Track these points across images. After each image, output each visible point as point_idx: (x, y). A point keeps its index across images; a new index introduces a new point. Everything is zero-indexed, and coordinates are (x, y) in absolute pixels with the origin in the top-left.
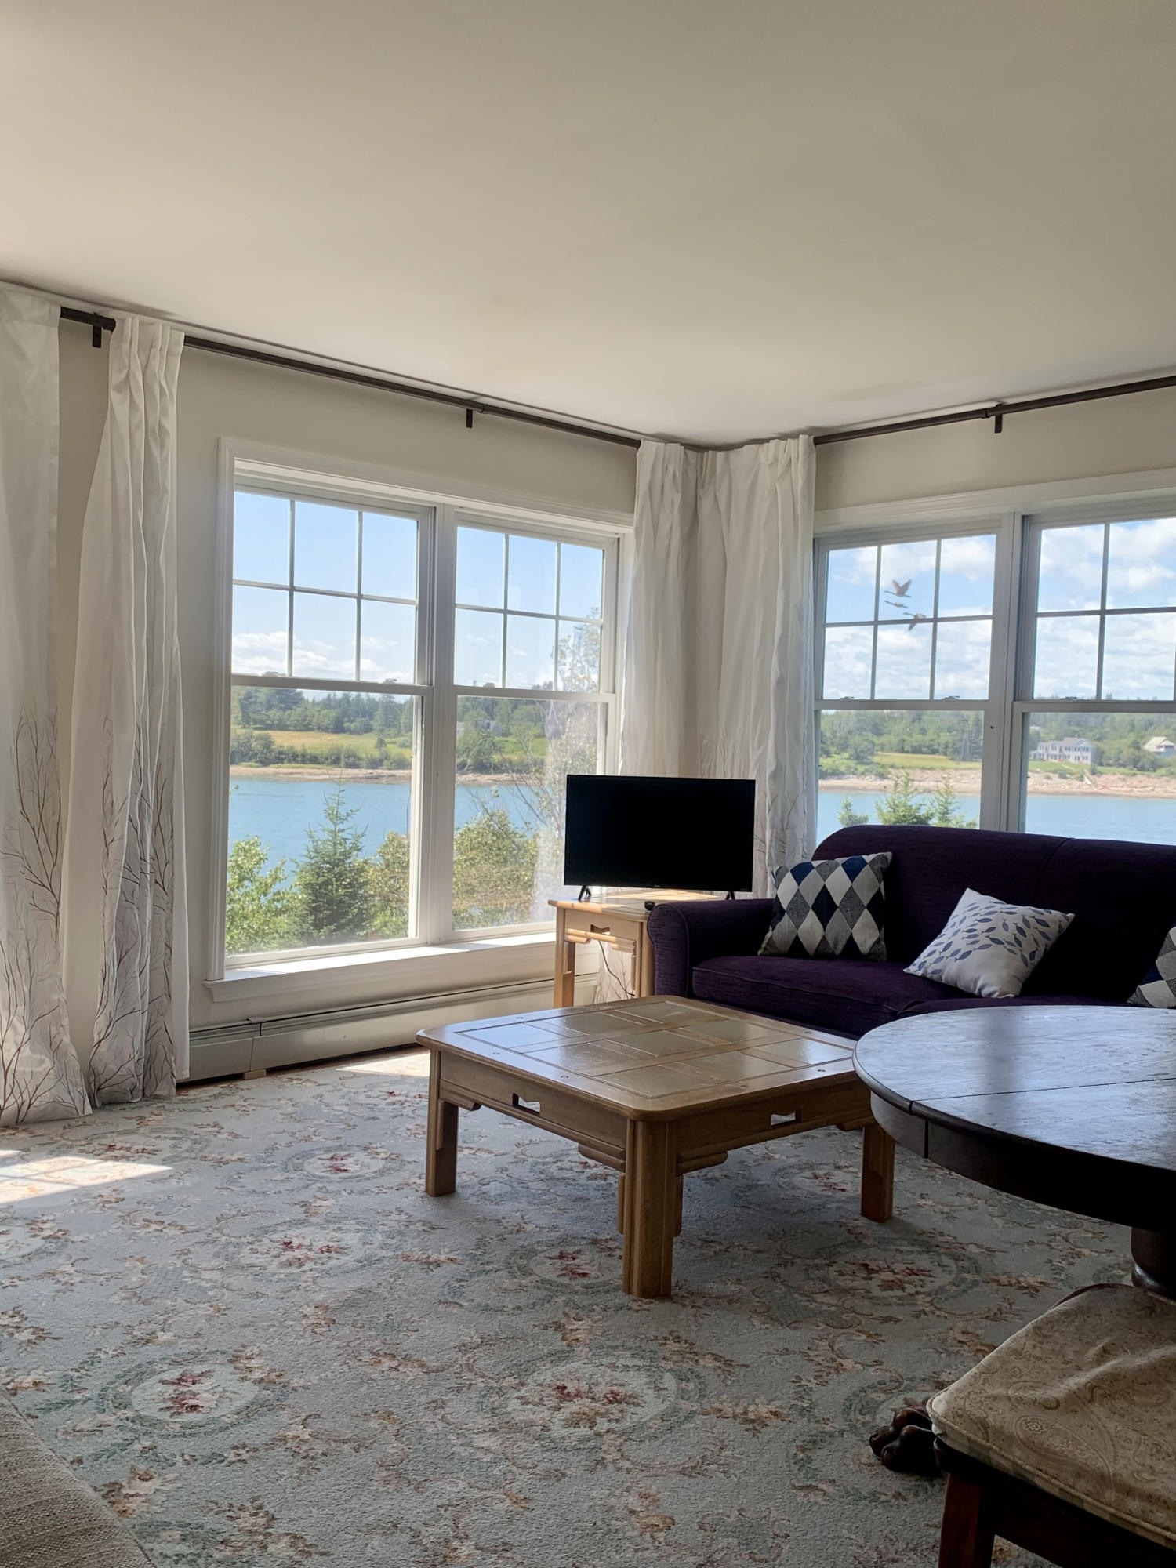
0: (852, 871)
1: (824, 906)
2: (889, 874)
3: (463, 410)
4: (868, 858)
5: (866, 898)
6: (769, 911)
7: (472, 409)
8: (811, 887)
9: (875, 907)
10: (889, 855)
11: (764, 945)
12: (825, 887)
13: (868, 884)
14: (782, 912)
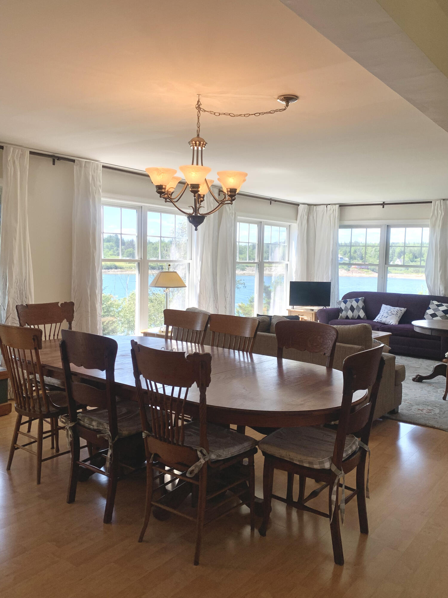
0: (357, 301)
1: (352, 309)
2: (365, 302)
3: (270, 201)
4: (360, 298)
5: (361, 307)
6: (340, 310)
7: (271, 201)
8: (349, 305)
9: (363, 308)
10: (364, 298)
11: (339, 317)
12: (352, 305)
13: (361, 304)
14: (343, 310)
